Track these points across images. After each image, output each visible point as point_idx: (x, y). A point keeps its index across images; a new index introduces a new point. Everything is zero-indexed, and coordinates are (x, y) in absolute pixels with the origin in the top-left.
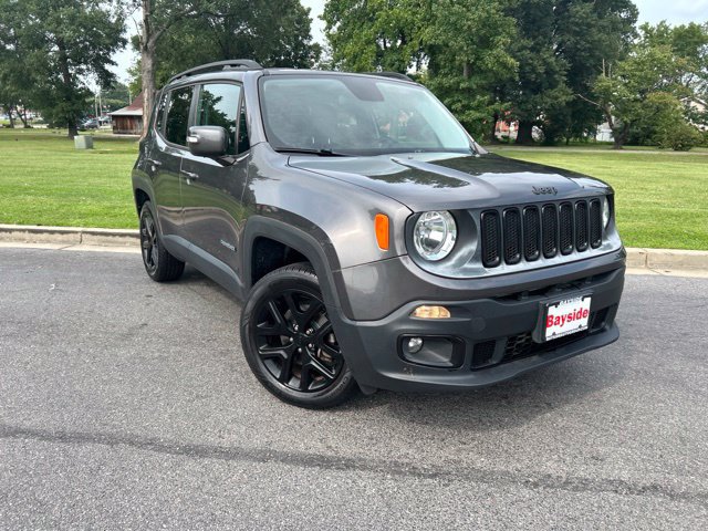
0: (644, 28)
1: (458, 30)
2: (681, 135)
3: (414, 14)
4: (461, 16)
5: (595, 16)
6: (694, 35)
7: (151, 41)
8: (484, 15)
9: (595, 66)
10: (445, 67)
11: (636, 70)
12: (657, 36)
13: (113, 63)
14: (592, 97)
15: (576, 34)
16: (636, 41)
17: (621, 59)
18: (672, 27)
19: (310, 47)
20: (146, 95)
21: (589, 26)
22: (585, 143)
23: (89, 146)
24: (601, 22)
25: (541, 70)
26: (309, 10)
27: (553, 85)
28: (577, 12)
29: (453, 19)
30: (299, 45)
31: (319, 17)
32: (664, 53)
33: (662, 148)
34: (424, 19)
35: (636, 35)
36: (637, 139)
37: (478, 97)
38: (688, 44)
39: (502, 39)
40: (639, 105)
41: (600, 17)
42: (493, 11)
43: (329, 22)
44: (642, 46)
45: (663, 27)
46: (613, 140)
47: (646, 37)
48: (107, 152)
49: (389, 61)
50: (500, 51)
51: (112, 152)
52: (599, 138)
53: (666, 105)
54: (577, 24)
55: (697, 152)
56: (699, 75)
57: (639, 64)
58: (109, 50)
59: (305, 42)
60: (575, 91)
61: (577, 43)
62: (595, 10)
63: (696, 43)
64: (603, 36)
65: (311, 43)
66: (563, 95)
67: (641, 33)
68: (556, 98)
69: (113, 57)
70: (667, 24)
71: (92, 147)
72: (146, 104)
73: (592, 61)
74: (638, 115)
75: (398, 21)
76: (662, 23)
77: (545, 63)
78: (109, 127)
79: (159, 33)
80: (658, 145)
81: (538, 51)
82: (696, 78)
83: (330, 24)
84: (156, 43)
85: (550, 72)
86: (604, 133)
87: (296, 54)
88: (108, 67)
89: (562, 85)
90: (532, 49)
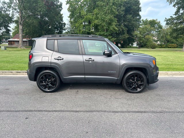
0: (142, 20)
1: (104, 21)
2: (153, 45)
3: (92, 17)
4: (104, 18)
5: (132, 18)
6: (154, 22)
7: (22, 21)
8: (110, 18)
9: (133, 29)
10: (100, 30)
11: (142, 30)
12: (146, 22)
13: (10, 27)
14: (133, 36)
15: (128, 22)
16: (141, 23)
17: (138, 28)
18: (149, 20)
19: (63, 24)
20: (20, 35)
21: (131, 20)
22: (131, 47)
23: (5, 49)
24: (134, 19)
25: (121, 30)
26: (62, 14)
27: (124, 34)
28: (128, 17)
29: (103, 18)
30: (60, 23)
31: (68, 17)
32: (148, 26)
33: (148, 48)
34: (95, 18)
35: (141, 22)
36: (143, 46)
37: (109, 37)
38: (152, 24)
39: (114, 23)
40: (143, 38)
41: (134, 18)
42: (112, 17)
43: (70, 18)
44: (142, 25)
45: (147, 20)
46: (138, 46)
47: (143, 23)
48: (11, 51)
49: (87, 28)
50: (114, 26)
51: (12, 51)
52: (134, 46)
53: (149, 38)
54: (128, 20)
55: (157, 49)
56: (155, 31)
57: (143, 29)
58: (9, 23)
59: (61, 22)
60: (129, 35)
61: (129, 24)
62: (132, 17)
63: (154, 24)
64: (135, 23)
65: (63, 23)
66: (126, 36)
67: (142, 21)
68: (125, 37)
69: (10, 25)
70: (147, 19)
71: (6, 50)
72: (20, 38)
73: (132, 28)
74: (143, 41)
75: (89, 18)
76: (146, 19)
77: (122, 28)
78: (7, 44)
79: (24, 19)
80: (148, 47)
81: (120, 26)
82: (155, 32)
83: (71, 19)
84: (23, 22)
85: (123, 30)
86: (135, 45)
87: (59, 25)
88: (9, 28)
89: (126, 34)
90: (119, 25)
